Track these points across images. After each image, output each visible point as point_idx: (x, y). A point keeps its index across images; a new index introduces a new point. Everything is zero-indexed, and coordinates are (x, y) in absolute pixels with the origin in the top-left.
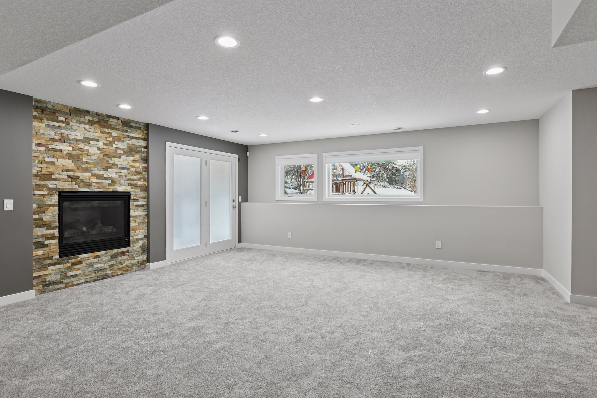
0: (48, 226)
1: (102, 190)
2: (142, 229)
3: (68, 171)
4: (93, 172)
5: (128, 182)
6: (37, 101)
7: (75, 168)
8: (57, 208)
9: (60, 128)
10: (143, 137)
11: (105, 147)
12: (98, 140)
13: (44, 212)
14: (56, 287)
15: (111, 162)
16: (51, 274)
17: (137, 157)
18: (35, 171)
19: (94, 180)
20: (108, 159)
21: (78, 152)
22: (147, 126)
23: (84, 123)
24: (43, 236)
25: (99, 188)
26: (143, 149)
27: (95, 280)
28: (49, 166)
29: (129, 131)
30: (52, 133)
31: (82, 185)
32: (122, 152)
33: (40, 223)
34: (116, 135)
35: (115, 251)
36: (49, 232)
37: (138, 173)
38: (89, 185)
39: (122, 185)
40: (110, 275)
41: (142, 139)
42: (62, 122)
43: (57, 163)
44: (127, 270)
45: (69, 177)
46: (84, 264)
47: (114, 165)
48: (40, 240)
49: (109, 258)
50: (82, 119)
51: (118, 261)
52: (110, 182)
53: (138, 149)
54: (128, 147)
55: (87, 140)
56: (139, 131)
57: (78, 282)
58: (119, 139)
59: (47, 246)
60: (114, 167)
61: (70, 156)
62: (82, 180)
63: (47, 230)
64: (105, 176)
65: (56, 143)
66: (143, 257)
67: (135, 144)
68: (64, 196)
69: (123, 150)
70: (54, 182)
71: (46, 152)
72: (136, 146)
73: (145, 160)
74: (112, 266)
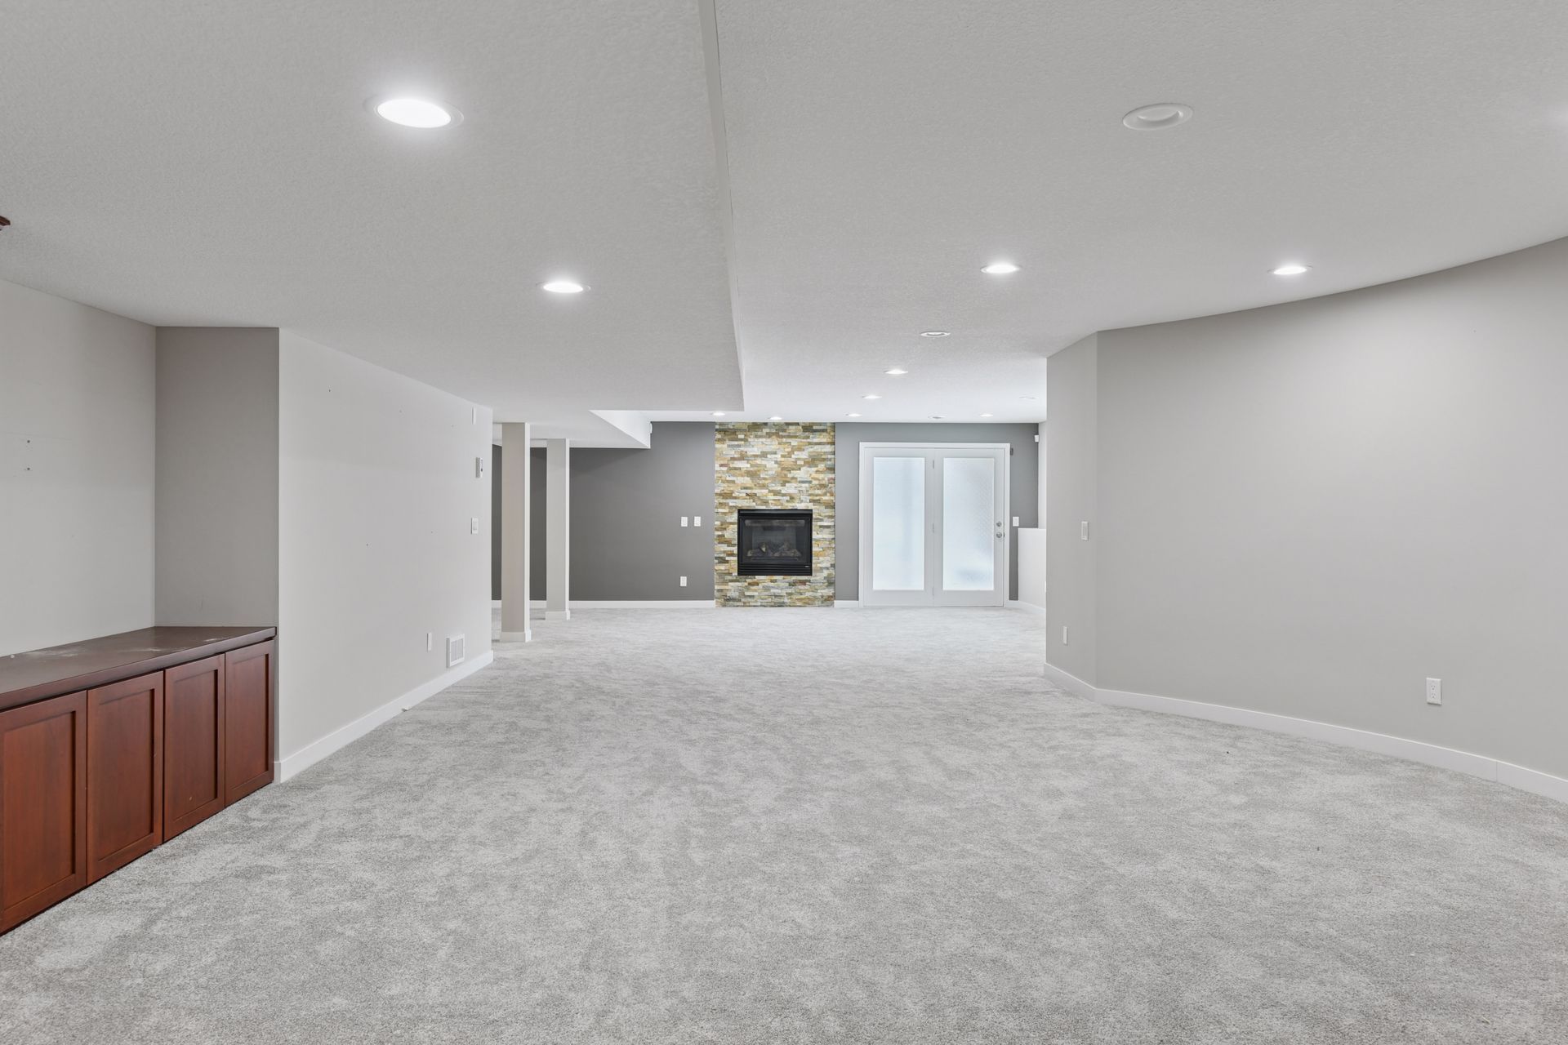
0: (728, 543)
1: (779, 508)
2: (828, 555)
3: (746, 488)
4: (770, 489)
5: (810, 498)
6: (721, 424)
7: (753, 485)
8: (736, 526)
9: (739, 446)
10: (830, 441)
11: (783, 459)
12: (775, 453)
13: (725, 529)
14: (736, 603)
15: (790, 476)
16: (731, 590)
17: (822, 466)
18: (718, 491)
19: (771, 497)
20: (786, 472)
21: (756, 468)
22: (834, 426)
23: (761, 437)
24: (724, 552)
25: (776, 505)
26: (829, 456)
27: (772, 606)
28: (730, 485)
29: (811, 436)
30: (733, 453)
31: (759, 502)
32: (802, 463)
33: (722, 540)
34: (796, 444)
35: (794, 578)
36: (729, 549)
37: (822, 486)
38: (766, 502)
39: (802, 501)
40: (789, 604)
41: (828, 443)
42: (741, 440)
43: (736, 482)
44: (808, 602)
45: (747, 495)
46: (760, 586)
47: (793, 478)
48: (722, 555)
49: (787, 585)
50: (759, 433)
51: (798, 590)
52: (788, 498)
53: (823, 457)
54: (810, 456)
55: (764, 455)
56: (824, 434)
57: (755, 604)
58: (800, 449)
59: (727, 562)
60: (793, 481)
61: (749, 474)
62: (759, 497)
63: (728, 546)
64: (783, 492)
65: (736, 462)
66: (829, 592)
67: (819, 450)
68: (744, 514)
69: (804, 460)
70: (735, 500)
71: (727, 472)
72: (820, 454)
73: (832, 469)
74: (790, 594)
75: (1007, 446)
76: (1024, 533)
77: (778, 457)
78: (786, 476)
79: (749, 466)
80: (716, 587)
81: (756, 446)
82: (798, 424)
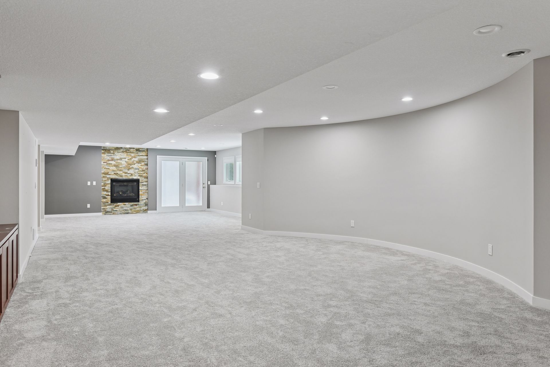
0: (107, 191)
1: (127, 178)
2: (145, 195)
3: (114, 171)
4: (123, 171)
5: (139, 175)
6: (104, 147)
7: (116, 170)
8: (110, 185)
9: (111, 155)
10: (146, 155)
11: (128, 161)
12: (125, 158)
13: (106, 186)
14: (110, 213)
15: (131, 167)
16: (108, 208)
17: (143, 164)
18: (103, 172)
19: (124, 174)
20: (130, 166)
21: (118, 164)
22: (147, 149)
23: (119, 152)
24: (105, 194)
25: (125, 177)
26: (146, 160)
27: (124, 214)
28: (108, 170)
29: (139, 153)
30: (108, 158)
31: (119, 176)
32: (136, 162)
33: (104, 190)
34: (133, 155)
35: (133, 203)
36: (107, 193)
37: (143, 171)
38: (122, 176)
39: (136, 176)
40: (130, 213)
42: (112, 153)
43: (110, 169)
44: (138, 212)
45: (114, 173)
46: (120, 207)
47: (132, 168)
48: (104, 196)
49: (130, 206)
50: (119, 151)
51: (134, 208)
52: (130, 175)
53: (143, 160)
54: (138, 160)
55: (121, 159)
56: (144, 152)
57: (117, 213)
58: (135, 157)
59: (106, 198)
61: (115, 166)
62: (119, 174)
64: (128, 172)
65: (110, 161)
66: (146, 208)
67: (142, 158)
68: (113, 181)
69: (136, 161)
70: (110, 175)
71: (106, 165)
72: (142, 159)
73: (147, 165)
74: (131, 209)
75: (206, 158)
76: (212, 187)
77: (126, 160)
78: (129, 167)
79: (115, 163)
80: (102, 208)
81: (118, 155)
82: (134, 148)
